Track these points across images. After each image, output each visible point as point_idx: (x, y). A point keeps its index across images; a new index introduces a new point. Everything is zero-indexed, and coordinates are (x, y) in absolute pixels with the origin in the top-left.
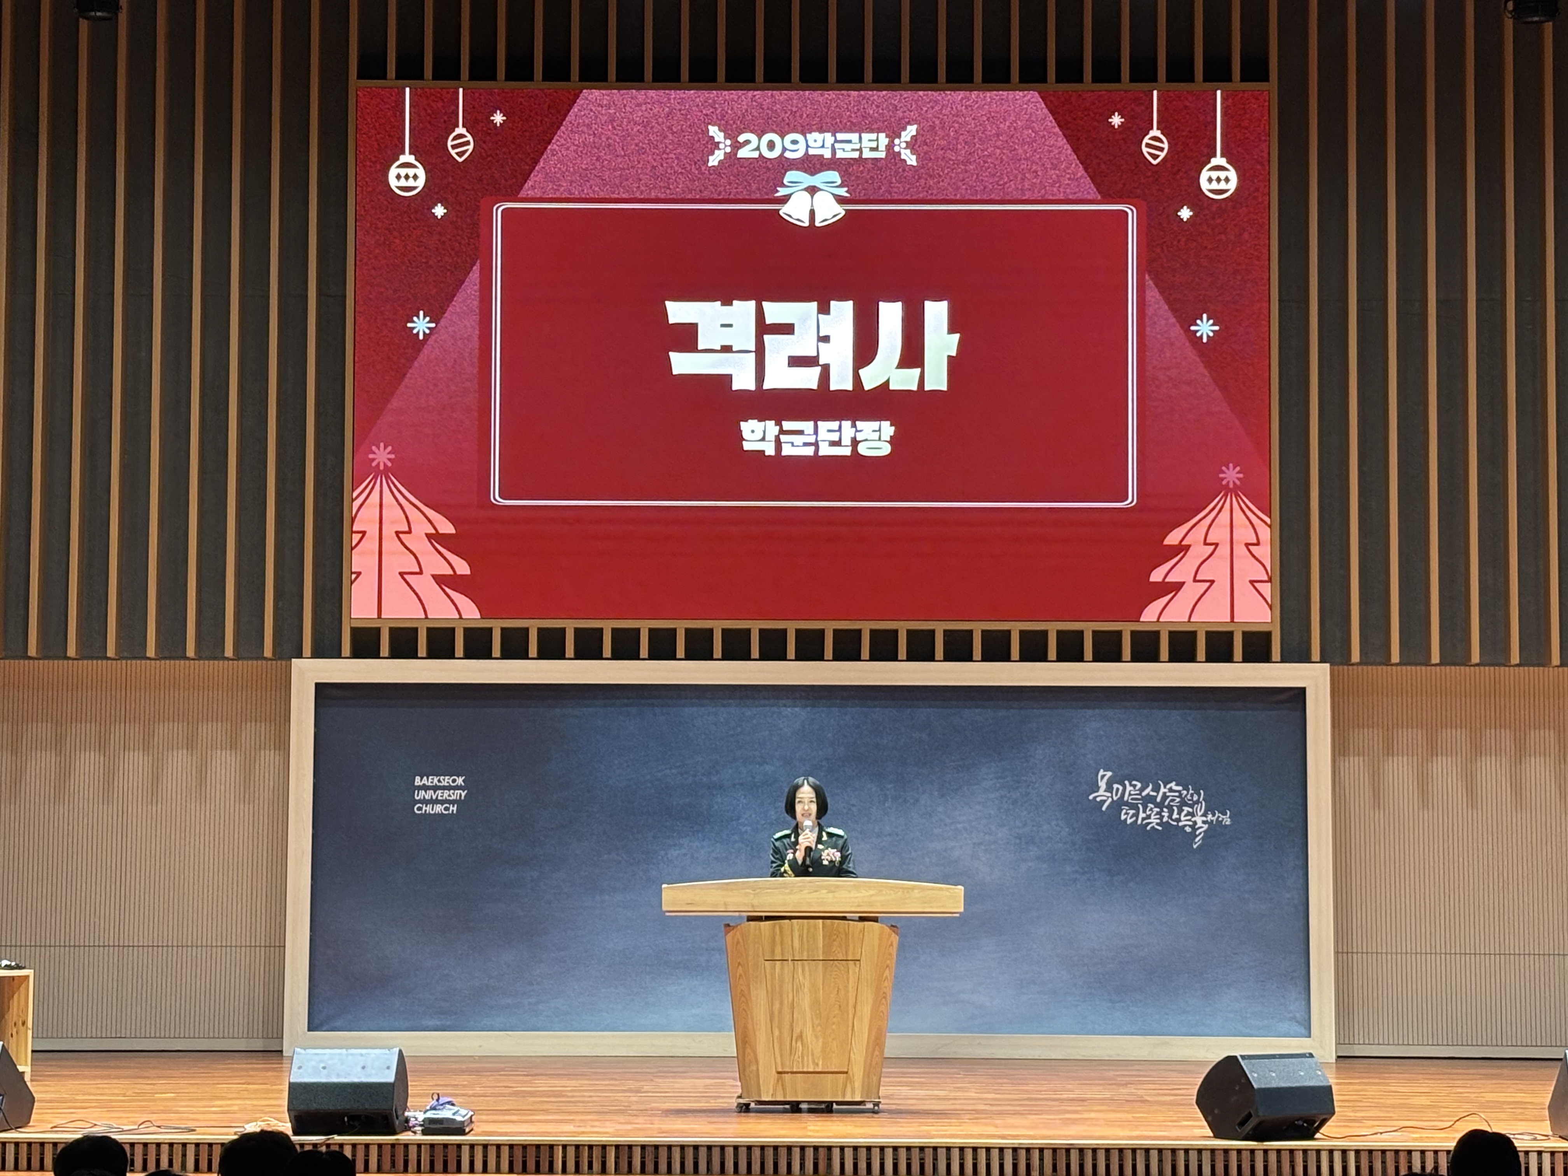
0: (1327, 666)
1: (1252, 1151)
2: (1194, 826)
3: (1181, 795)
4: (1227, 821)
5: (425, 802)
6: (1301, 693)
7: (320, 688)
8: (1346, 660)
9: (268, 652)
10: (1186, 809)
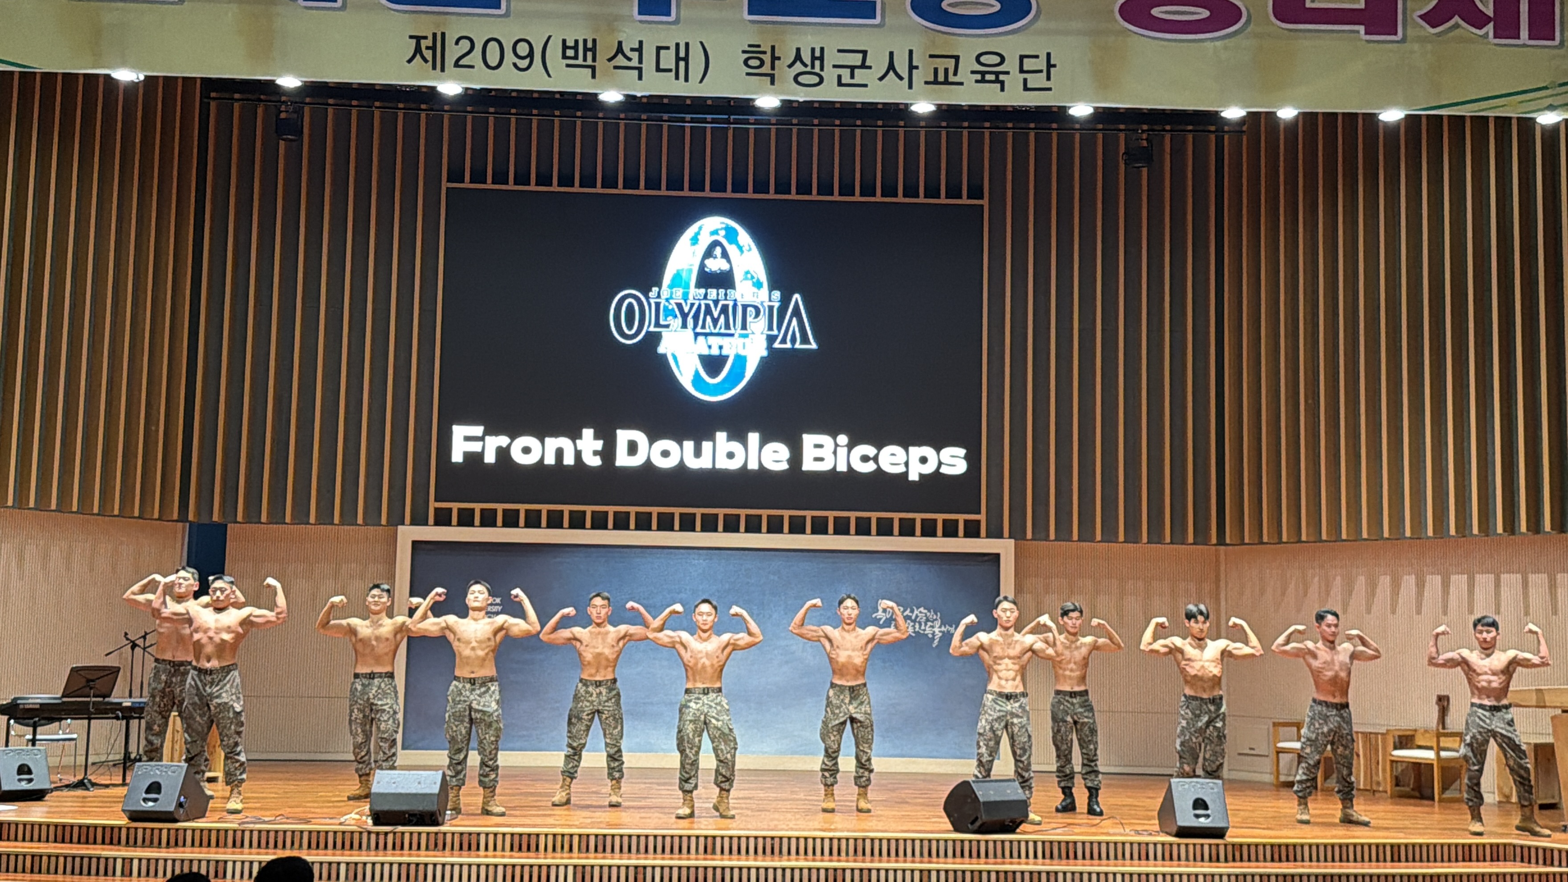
0: (1012, 541)
1: (979, 841)
2: (933, 634)
3: (926, 616)
6: (997, 556)
7: (415, 544)
8: (1024, 538)
9: (384, 521)
10: (929, 623)
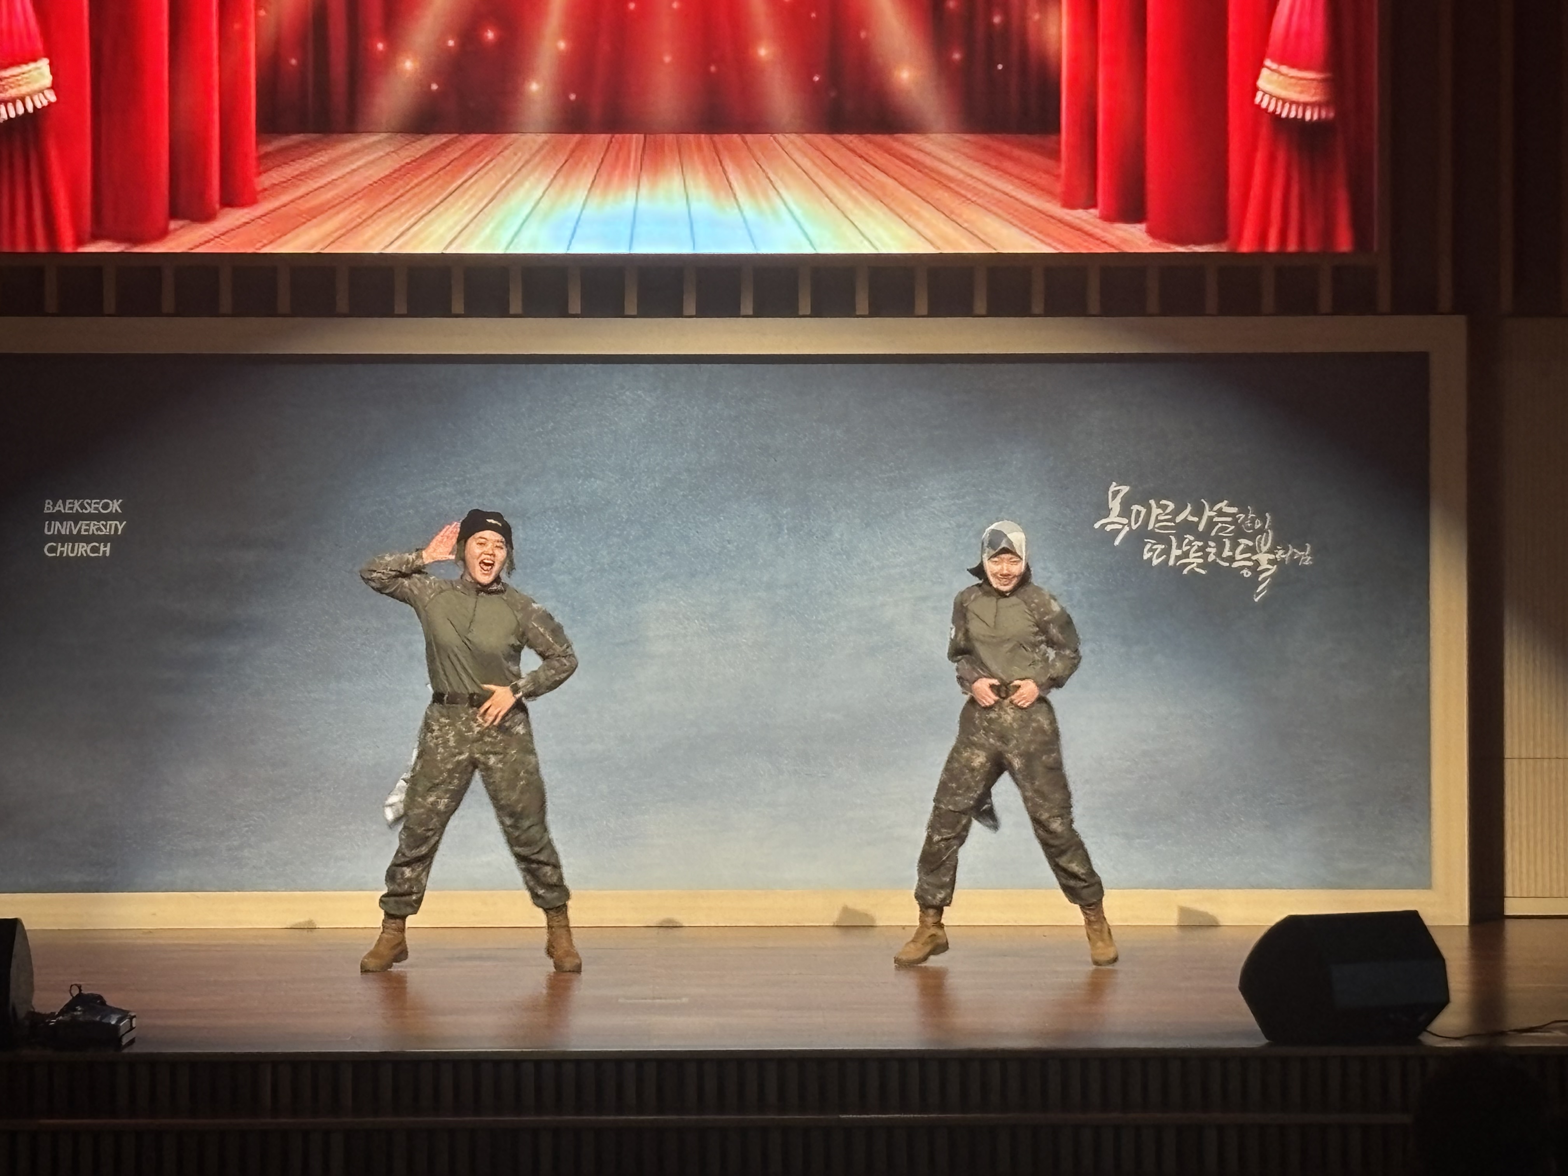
0: (1462, 319)
2: (1255, 569)
3: (1235, 521)
4: (1306, 558)
5: (62, 539)
6: (1421, 360)
8: (1491, 311)
10: (1244, 541)
